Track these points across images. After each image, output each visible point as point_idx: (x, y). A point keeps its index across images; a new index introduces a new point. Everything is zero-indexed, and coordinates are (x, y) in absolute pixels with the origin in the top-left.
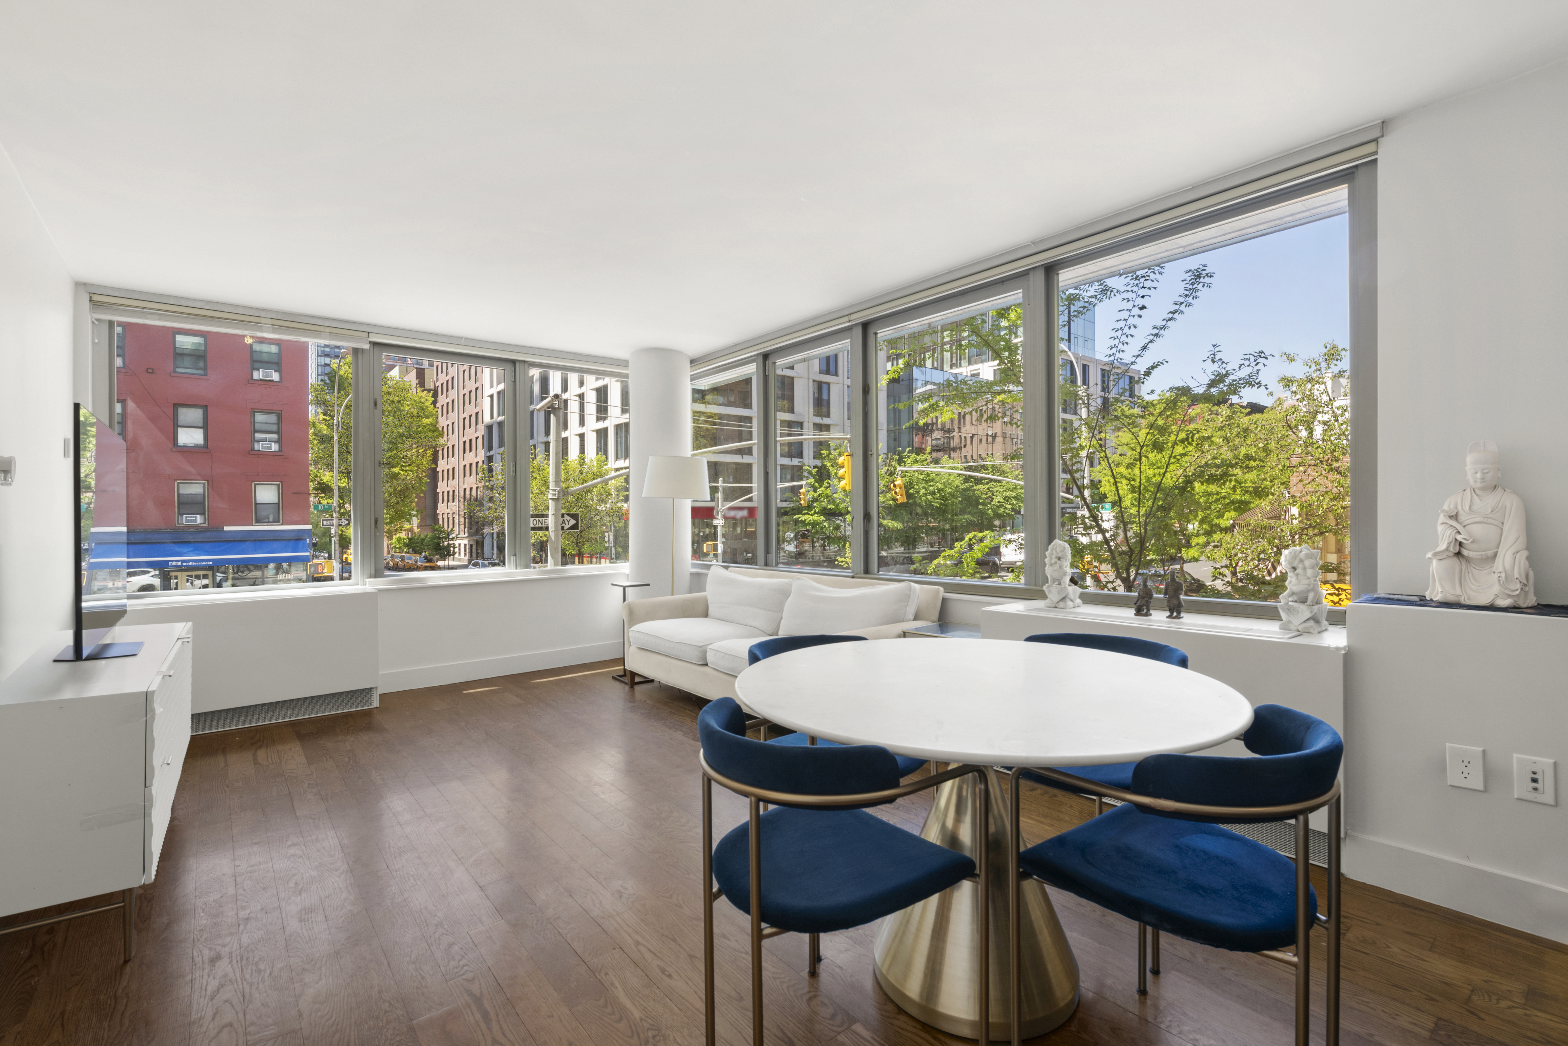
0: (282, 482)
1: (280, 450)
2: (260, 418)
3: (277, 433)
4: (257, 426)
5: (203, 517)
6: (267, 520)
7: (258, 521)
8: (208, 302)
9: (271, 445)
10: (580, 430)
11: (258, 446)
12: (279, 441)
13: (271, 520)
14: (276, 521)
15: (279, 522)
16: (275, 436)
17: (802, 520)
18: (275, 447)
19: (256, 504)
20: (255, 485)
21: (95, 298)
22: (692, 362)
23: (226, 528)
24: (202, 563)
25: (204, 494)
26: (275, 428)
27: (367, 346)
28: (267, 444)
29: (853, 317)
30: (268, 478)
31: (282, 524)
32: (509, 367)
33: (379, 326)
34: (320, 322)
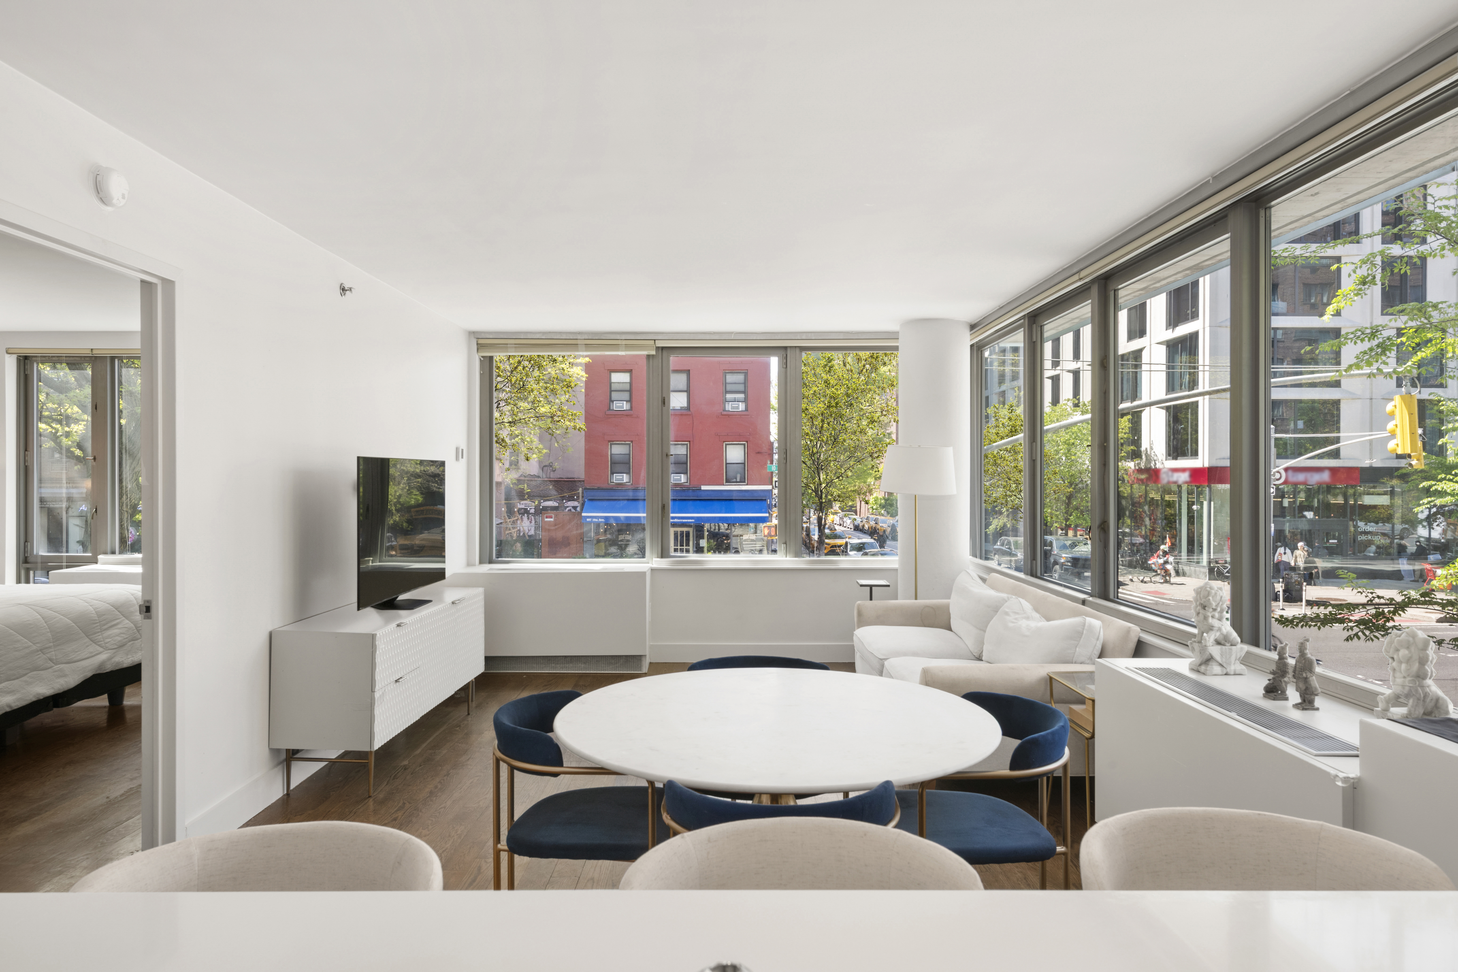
0: (747, 442)
1: (746, 410)
2: (730, 378)
3: (744, 392)
4: (729, 388)
5: (686, 476)
6: (735, 480)
7: (728, 481)
8: (544, 333)
9: (739, 405)
10: (1074, 366)
11: (729, 407)
12: (745, 401)
13: (738, 480)
14: (742, 481)
15: (744, 482)
16: (742, 396)
17: (1436, 490)
18: (742, 407)
19: (727, 464)
20: (726, 445)
21: (480, 341)
22: (973, 327)
23: (703, 488)
24: (684, 521)
25: (687, 455)
26: (741, 388)
27: (653, 353)
28: (735, 404)
29: (1083, 274)
30: (736, 438)
31: (747, 485)
32: (782, 352)
33: (663, 333)
34: (618, 337)
